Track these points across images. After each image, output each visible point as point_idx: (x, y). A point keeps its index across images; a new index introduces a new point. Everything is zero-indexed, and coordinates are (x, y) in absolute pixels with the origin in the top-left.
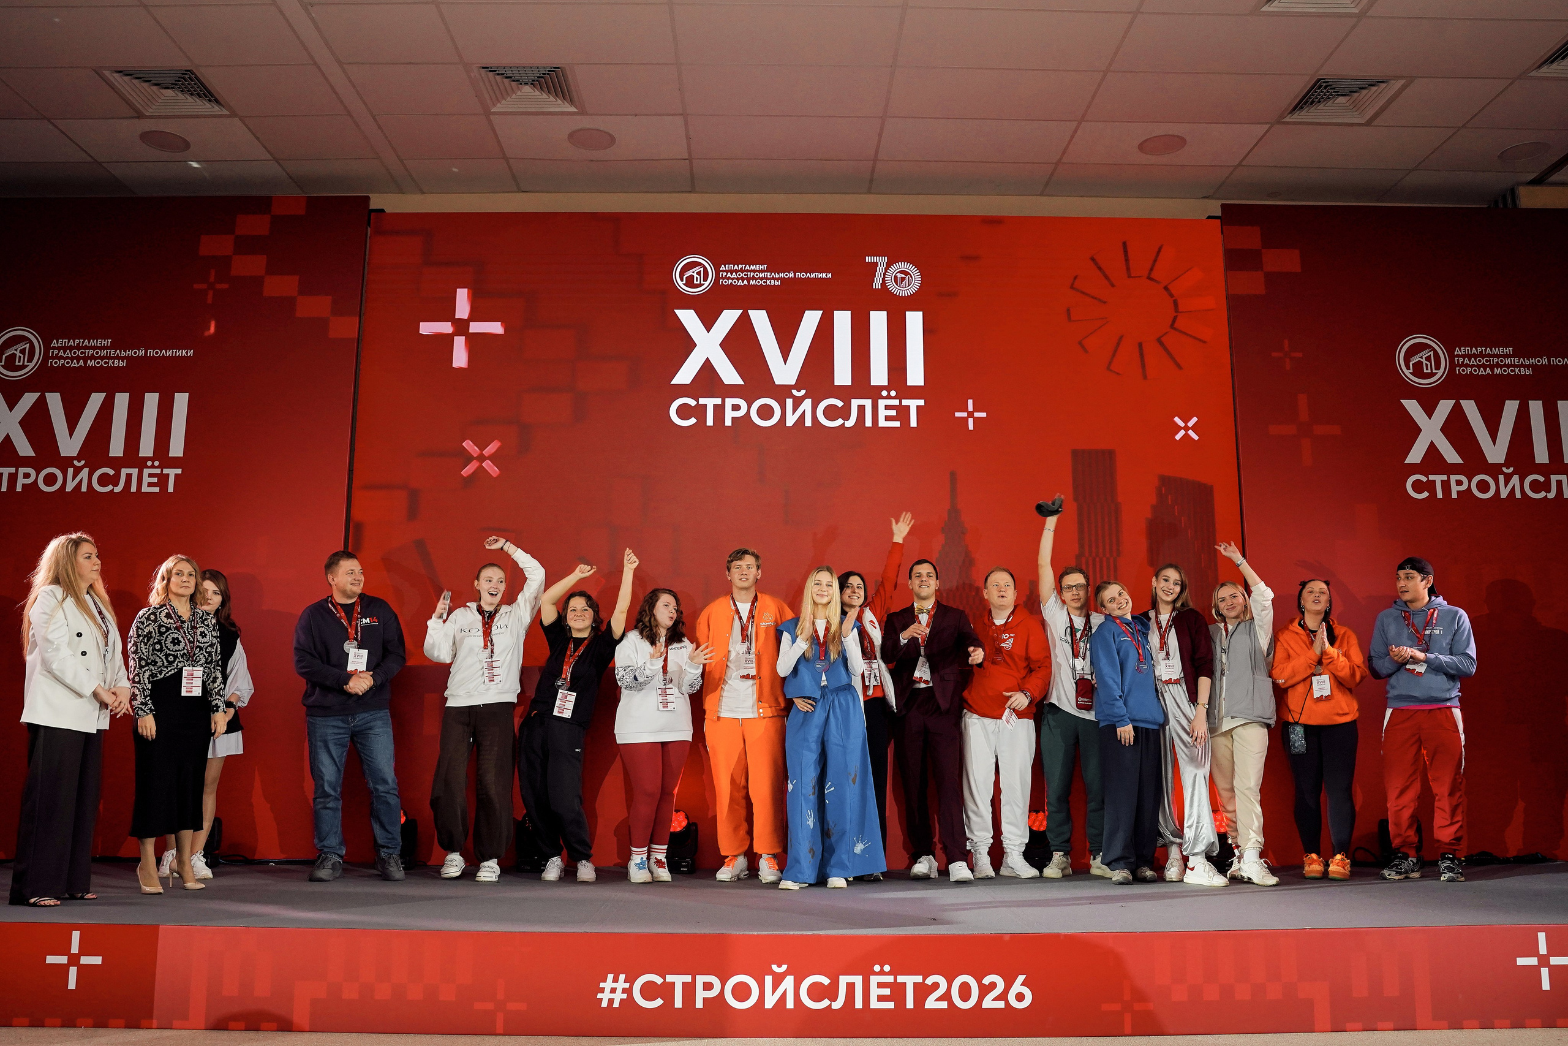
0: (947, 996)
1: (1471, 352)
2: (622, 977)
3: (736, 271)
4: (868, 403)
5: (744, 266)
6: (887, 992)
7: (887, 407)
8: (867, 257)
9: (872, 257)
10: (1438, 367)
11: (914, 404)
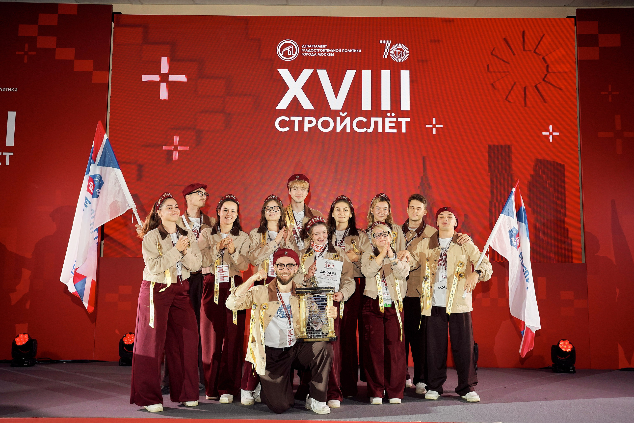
3: (310, 48)
4: (380, 120)
5: (314, 45)
7: (390, 122)
8: (380, 41)
9: (383, 41)
11: (404, 120)
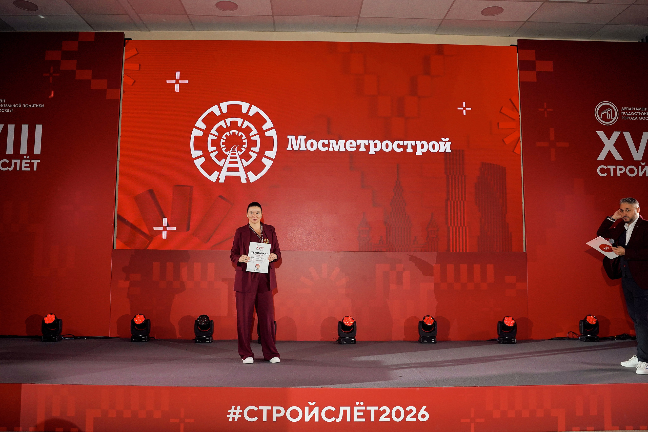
0: (389, 416)
1: (629, 109)
2: (239, 407)
6: (362, 414)
10: (613, 116)
